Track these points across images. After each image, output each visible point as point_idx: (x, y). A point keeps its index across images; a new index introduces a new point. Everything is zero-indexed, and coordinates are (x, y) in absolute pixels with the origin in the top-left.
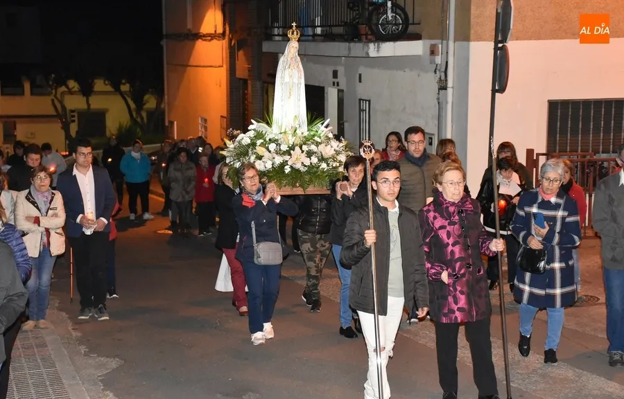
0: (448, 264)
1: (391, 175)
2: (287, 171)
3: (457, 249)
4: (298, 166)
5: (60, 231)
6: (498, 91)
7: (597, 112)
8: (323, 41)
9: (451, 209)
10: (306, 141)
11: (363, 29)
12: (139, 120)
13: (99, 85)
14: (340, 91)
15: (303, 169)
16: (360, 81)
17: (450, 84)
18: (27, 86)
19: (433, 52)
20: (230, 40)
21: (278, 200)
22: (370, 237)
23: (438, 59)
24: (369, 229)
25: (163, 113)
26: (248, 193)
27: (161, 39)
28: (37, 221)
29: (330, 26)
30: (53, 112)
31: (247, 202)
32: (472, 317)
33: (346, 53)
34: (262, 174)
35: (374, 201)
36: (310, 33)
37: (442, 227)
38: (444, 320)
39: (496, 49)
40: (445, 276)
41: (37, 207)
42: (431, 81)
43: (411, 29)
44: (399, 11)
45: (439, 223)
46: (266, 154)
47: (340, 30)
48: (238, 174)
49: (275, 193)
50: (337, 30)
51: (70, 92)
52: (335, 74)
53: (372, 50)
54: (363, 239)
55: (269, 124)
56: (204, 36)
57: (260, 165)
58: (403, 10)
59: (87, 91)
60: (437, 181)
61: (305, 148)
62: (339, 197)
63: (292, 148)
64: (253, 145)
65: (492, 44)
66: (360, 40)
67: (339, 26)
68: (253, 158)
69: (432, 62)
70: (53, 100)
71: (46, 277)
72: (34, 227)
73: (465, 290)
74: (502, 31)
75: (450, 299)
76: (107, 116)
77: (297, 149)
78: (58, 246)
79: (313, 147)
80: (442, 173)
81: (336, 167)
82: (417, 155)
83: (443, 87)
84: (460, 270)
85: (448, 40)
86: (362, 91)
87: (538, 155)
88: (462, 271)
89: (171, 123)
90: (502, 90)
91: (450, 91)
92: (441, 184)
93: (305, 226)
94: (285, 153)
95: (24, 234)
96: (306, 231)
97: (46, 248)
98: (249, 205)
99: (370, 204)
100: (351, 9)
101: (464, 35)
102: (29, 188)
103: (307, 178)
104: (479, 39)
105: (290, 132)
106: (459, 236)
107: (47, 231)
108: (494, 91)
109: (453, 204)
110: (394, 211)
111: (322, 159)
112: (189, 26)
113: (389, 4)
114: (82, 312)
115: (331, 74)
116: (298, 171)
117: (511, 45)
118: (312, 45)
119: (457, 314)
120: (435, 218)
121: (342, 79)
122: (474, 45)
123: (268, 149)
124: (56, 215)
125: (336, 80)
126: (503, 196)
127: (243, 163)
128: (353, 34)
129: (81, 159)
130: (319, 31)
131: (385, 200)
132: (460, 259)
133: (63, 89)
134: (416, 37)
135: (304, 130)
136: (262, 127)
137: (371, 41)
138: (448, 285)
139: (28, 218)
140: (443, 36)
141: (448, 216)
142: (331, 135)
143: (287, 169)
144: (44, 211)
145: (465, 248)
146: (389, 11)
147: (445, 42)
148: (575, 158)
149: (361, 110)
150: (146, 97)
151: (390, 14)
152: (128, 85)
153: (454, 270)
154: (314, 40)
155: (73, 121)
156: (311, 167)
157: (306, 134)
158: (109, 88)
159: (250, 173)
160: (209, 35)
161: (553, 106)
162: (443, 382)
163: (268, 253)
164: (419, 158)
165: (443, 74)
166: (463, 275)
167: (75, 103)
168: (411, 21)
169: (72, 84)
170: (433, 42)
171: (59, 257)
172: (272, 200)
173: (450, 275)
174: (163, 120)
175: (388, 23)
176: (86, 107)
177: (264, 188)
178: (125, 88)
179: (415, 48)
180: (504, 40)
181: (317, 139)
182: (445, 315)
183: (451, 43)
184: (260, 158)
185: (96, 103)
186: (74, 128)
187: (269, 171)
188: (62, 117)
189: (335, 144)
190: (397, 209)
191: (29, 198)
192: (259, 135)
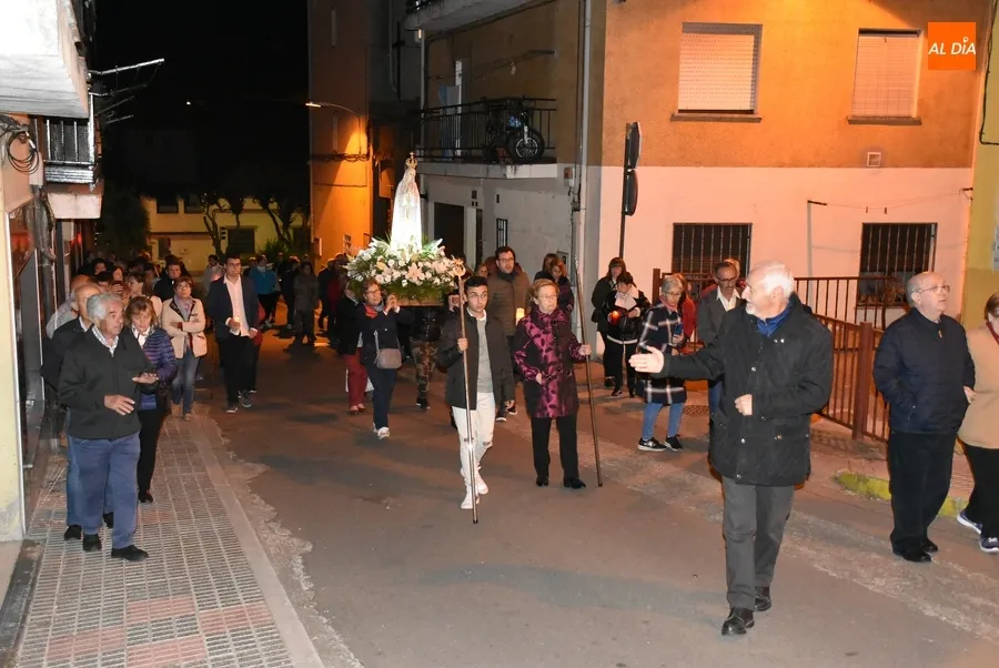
0: (543, 367)
1: (480, 290)
2: (404, 285)
3: (550, 354)
4: (415, 280)
5: (202, 334)
6: (627, 213)
7: (727, 234)
8: (463, 163)
9: (546, 320)
10: (421, 258)
11: (501, 151)
12: (286, 237)
13: (249, 203)
14: (479, 211)
15: (418, 283)
16: (498, 202)
17: (583, 206)
18: (181, 205)
19: (567, 176)
20: (374, 161)
21: (398, 310)
22: (463, 344)
23: (572, 182)
24: (461, 337)
25: (309, 231)
26: (371, 306)
27: (308, 159)
28: (180, 326)
29: (470, 149)
30: (205, 230)
31: (371, 313)
32: (561, 413)
33: (483, 175)
34: (382, 287)
35: (465, 311)
36: (451, 155)
37: (538, 336)
38: (538, 415)
39: (626, 173)
40: (539, 378)
41: (180, 314)
42: (565, 202)
43: (547, 152)
44: (534, 136)
45: (535, 331)
46: (386, 268)
47: (479, 153)
48: (361, 288)
49: (395, 304)
50: (475, 152)
51: (221, 210)
52: (474, 195)
53: (510, 172)
54: (456, 346)
55: (388, 242)
56: (349, 157)
57: (380, 279)
58: (539, 135)
59: (237, 209)
60: (533, 295)
61: (420, 264)
62: (451, 309)
63: (410, 264)
64: (374, 260)
65: (623, 169)
66: (498, 163)
67: (477, 148)
68: (374, 272)
69: (567, 185)
70: (205, 218)
71: (190, 376)
72: (178, 331)
73: (556, 389)
74: (631, 156)
75: (544, 398)
76: (256, 234)
77: (414, 264)
78: (200, 348)
79: (428, 264)
80: (537, 289)
81: (448, 282)
82: (508, 271)
83: (576, 209)
84: (552, 371)
85: (581, 164)
86: (500, 211)
87: (664, 274)
88: (554, 374)
89: (317, 240)
90: (631, 212)
91: (583, 212)
92: (537, 297)
93: (418, 333)
94: (402, 268)
95: (172, 338)
96: (416, 338)
97: (189, 350)
98: (373, 316)
99: (462, 316)
100: (490, 132)
101: (596, 160)
102: (173, 297)
103: (422, 291)
104: (610, 164)
105: (407, 250)
106: (552, 344)
107: (190, 335)
108: (624, 214)
109: (547, 315)
110: (482, 319)
111: (435, 275)
112: (335, 148)
113: (526, 129)
114: (230, 407)
115: (470, 194)
116: (414, 284)
117: (639, 170)
118: (453, 166)
119: (549, 410)
120: (532, 328)
121: (480, 199)
122: (605, 169)
123: (387, 264)
124: (197, 321)
125: (475, 200)
126: (618, 308)
127: (365, 277)
128: (491, 157)
129: (231, 269)
130: (459, 153)
131: (474, 310)
132: (552, 363)
133: (215, 207)
134: (552, 161)
135: (419, 248)
136: (383, 243)
137: (508, 164)
138: (542, 386)
139: (173, 324)
140: (577, 161)
141: (542, 326)
142: (443, 253)
143: (405, 283)
144: (186, 316)
145: (557, 353)
146: (526, 136)
147: (578, 166)
148: (697, 278)
149: (499, 229)
150: (293, 215)
151: (526, 139)
152: (275, 204)
153: (547, 373)
154: (454, 162)
155: (224, 238)
156: (426, 280)
157: (421, 252)
158: (257, 206)
159: (373, 288)
160: (355, 156)
161: (678, 228)
162: (537, 464)
163: (388, 358)
164: (511, 274)
165: (576, 197)
166: (555, 377)
167: (226, 220)
168: (546, 145)
169: (224, 203)
170: (567, 165)
171: (201, 357)
172: (392, 310)
173: (543, 377)
174: (309, 237)
175: (524, 146)
176: (235, 224)
177: (385, 300)
178: (273, 206)
179: (550, 171)
180: (633, 166)
181: (430, 256)
182: (540, 411)
183: (584, 167)
184: (379, 272)
185: (246, 220)
186: (224, 245)
187: (388, 285)
188: (213, 234)
189: (446, 261)
190: (485, 318)
191: (174, 306)
192: (379, 251)
